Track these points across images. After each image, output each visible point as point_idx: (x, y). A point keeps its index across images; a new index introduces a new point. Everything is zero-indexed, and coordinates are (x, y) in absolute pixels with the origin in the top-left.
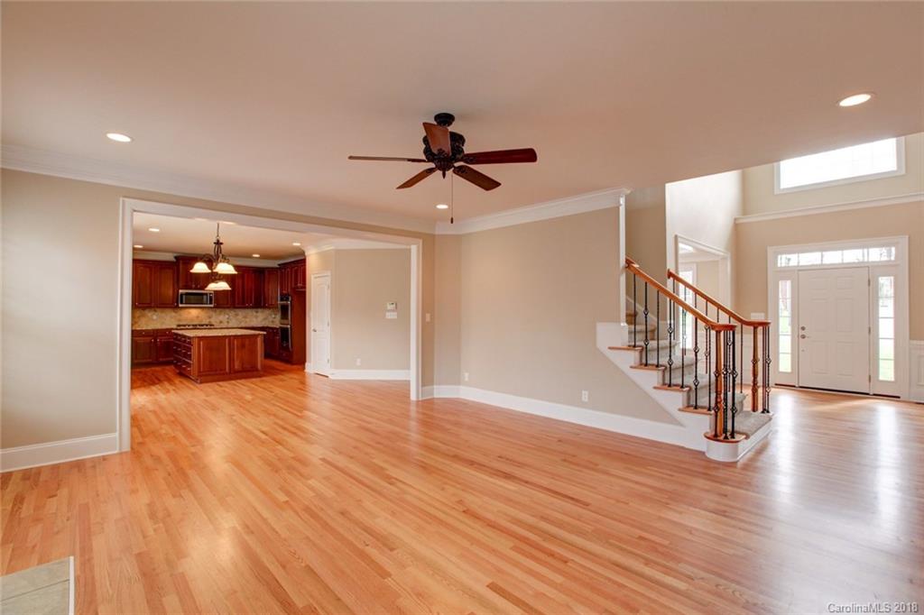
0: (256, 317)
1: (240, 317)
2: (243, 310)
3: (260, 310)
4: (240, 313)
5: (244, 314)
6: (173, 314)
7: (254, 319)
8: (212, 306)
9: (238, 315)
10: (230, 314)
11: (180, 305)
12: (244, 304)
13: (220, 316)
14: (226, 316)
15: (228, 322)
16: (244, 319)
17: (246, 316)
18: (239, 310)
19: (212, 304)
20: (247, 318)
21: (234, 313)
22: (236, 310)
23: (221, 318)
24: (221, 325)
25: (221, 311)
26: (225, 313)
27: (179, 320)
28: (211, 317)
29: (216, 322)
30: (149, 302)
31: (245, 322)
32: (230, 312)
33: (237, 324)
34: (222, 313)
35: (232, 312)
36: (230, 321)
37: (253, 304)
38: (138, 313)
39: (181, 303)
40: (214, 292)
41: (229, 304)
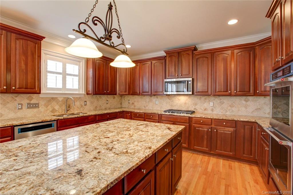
1: (225, 105)
9: (224, 103)
10: (215, 102)
11: (165, 93)
12: (227, 91)
13: (205, 104)
14: (211, 104)
15: (212, 110)
16: (229, 108)
17: (232, 104)
18: (224, 97)
19: (190, 91)
20: (233, 107)
21: (219, 101)
22: (221, 97)
23: (206, 105)
24: (206, 112)
25: (205, 99)
26: (210, 101)
27: (172, 105)
28: (196, 104)
29: (201, 109)
30: (148, 91)
31: (231, 111)
32: (214, 100)
33: (222, 113)
34: (207, 100)
35: (217, 99)
36: (214, 109)
37: (238, 90)
38: (148, 99)
39: (167, 91)
40: (193, 79)
41: (209, 92)
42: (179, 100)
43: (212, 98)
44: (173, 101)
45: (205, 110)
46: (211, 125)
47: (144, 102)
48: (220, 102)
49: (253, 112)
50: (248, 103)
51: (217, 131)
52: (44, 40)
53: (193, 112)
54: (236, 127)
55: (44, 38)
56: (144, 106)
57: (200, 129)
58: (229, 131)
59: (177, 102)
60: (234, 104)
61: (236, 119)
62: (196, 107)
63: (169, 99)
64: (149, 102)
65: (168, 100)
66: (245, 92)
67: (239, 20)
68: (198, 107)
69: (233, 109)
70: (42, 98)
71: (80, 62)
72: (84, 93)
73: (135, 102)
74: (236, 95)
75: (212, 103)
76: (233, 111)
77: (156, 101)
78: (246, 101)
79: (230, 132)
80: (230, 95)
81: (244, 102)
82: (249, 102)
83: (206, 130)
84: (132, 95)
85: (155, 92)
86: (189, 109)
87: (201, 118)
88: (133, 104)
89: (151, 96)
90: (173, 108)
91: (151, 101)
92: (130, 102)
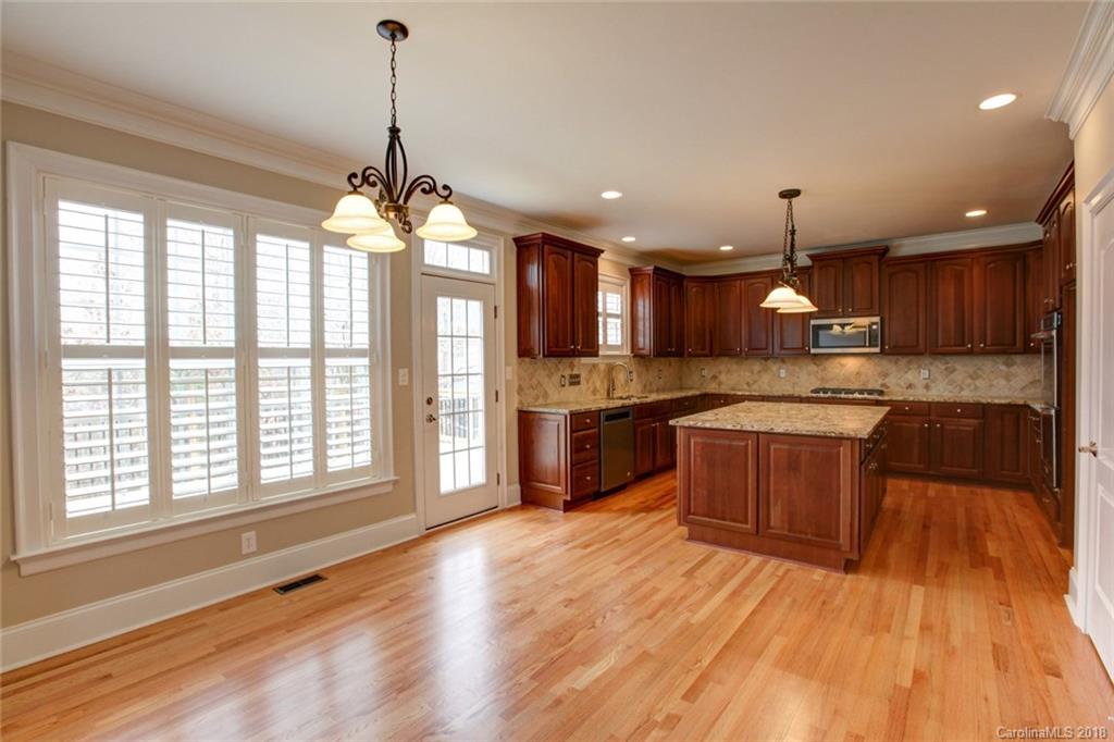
0: (1008, 378)
1: (959, 376)
2: (966, 360)
3: (1018, 359)
4: (958, 366)
5: (971, 370)
6: (815, 368)
7: (1003, 382)
8: (877, 350)
9: (954, 370)
10: (932, 368)
11: (813, 351)
12: (963, 345)
13: (910, 372)
14: (924, 374)
15: (927, 387)
16: (969, 381)
17: (975, 372)
18: (955, 358)
19: (877, 346)
20: (978, 378)
21: (943, 367)
22: (948, 358)
23: (910, 376)
24: (911, 391)
25: (910, 362)
26: (920, 367)
27: (822, 379)
28: (886, 375)
29: (898, 385)
30: (764, 346)
31: (972, 387)
32: (931, 364)
33: (950, 392)
34: (914, 366)
35: (938, 363)
36: (933, 385)
37: (988, 343)
38: (757, 366)
39: (816, 345)
40: (882, 319)
41: (922, 346)
42: (842, 366)
43: (927, 360)
44: (825, 369)
45: (910, 386)
46: (929, 415)
47: (748, 374)
48: (946, 369)
49: (1024, 387)
50: (1014, 369)
51: (942, 427)
52: (602, 255)
53: (881, 393)
54: (983, 418)
55: (603, 251)
56: (748, 384)
57: (905, 424)
58: (969, 426)
59: (838, 371)
60: (979, 372)
61: (984, 401)
62: (886, 381)
63: (815, 364)
64: (759, 372)
65: (813, 368)
66: (1003, 345)
67: (988, 211)
68: (891, 381)
69: (978, 383)
70: (583, 365)
71: (622, 286)
72: (629, 353)
73: (720, 372)
74: (984, 353)
75: (927, 372)
76: (976, 388)
77: (780, 368)
78: (1008, 365)
79: (971, 429)
80: (970, 353)
81: (1003, 368)
82: (1015, 367)
83: (917, 426)
84: (719, 355)
85: (782, 348)
86: (870, 387)
87: (905, 402)
88: (715, 377)
89: (766, 359)
90: (827, 386)
91: (765, 370)
92: (705, 373)
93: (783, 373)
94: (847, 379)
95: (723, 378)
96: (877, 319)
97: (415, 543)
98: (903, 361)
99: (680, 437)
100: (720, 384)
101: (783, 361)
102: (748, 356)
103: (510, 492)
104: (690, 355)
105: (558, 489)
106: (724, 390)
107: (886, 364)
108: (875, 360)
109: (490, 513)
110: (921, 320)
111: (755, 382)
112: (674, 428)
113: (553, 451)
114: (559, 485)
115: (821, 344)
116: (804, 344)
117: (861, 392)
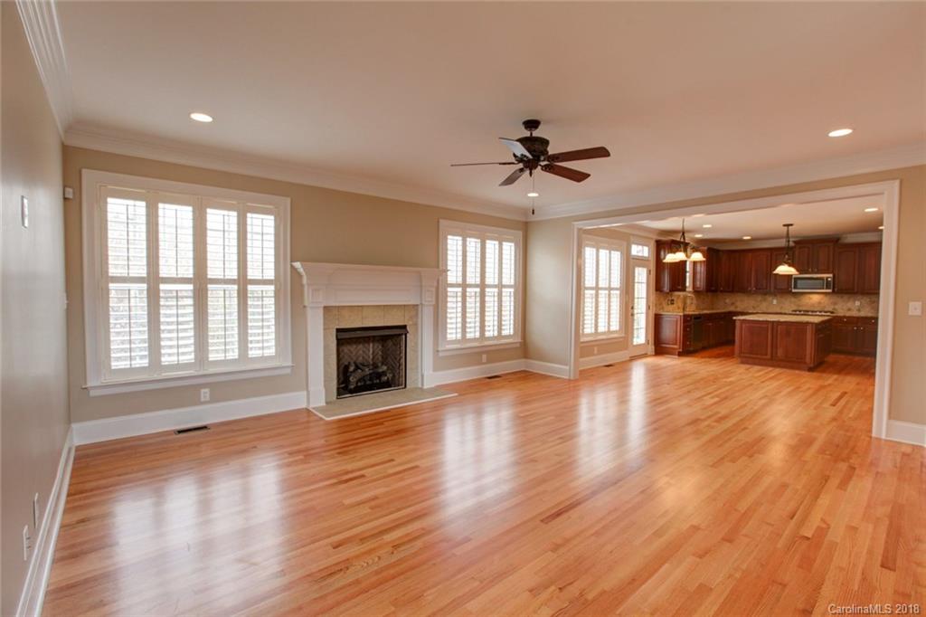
8: (830, 291)
9: (875, 302)
10: (863, 301)
11: (793, 291)
13: (849, 303)
14: (857, 303)
15: (859, 310)
18: (875, 296)
19: (830, 289)
21: (869, 300)
22: (871, 296)
23: (849, 305)
25: (849, 298)
26: (855, 300)
27: (798, 306)
28: (835, 304)
29: (842, 309)
30: (764, 288)
34: (852, 300)
35: (865, 298)
36: (862, 309)
38: (759, 298)
39: (795, 288)
40: (834, 276)
41: (856, 290)
42: (810, 299)
43: (860, 297)
44: (800, 300)
45: (849, 310)
46: (857, 323)
47: (754, 302)
51: (864, 329)
53: (832, 313)
56: (753, 307)
57: (843, 328)
59: (807, 301)
62: (836, 307)
64: (761, 301)
65: (793, 299)
68: (838, 307)
70: (675, 295)
72: (692, 290)
77: (773, 299)
83: (850, 329)
84: (738, 292)
85: (775, 288)
86: (826, 310)
87: (845, 317)
88: (733, 304)
89: (765, 294)
90: (801, 309)
91: (765, 300)
92: (727, 301)
93: (775, 302)
94: (813, 305)
95: (738, 304)
96: (831, 275)
97: (623, 362)
98: (846, 297)
99: (738, 324)
100: (736, 307)
101: (775, 295)
102: (756, 293)
103: (651, 348)
104: (721, 291)
105: (675, 346)
106: (739, 310)
107: (835, 298)
108: (828, 296)
109: (645, 355)
110: (856, 276)
111: (758, 306)
112: (735, 320)
113: (671, 331)
114: (676, 344)
115: (799, 286)
116: (789, 286)
117: (820, 312)
